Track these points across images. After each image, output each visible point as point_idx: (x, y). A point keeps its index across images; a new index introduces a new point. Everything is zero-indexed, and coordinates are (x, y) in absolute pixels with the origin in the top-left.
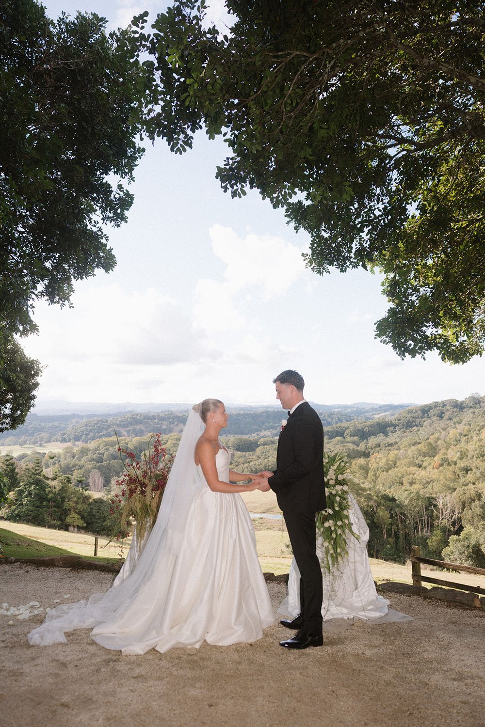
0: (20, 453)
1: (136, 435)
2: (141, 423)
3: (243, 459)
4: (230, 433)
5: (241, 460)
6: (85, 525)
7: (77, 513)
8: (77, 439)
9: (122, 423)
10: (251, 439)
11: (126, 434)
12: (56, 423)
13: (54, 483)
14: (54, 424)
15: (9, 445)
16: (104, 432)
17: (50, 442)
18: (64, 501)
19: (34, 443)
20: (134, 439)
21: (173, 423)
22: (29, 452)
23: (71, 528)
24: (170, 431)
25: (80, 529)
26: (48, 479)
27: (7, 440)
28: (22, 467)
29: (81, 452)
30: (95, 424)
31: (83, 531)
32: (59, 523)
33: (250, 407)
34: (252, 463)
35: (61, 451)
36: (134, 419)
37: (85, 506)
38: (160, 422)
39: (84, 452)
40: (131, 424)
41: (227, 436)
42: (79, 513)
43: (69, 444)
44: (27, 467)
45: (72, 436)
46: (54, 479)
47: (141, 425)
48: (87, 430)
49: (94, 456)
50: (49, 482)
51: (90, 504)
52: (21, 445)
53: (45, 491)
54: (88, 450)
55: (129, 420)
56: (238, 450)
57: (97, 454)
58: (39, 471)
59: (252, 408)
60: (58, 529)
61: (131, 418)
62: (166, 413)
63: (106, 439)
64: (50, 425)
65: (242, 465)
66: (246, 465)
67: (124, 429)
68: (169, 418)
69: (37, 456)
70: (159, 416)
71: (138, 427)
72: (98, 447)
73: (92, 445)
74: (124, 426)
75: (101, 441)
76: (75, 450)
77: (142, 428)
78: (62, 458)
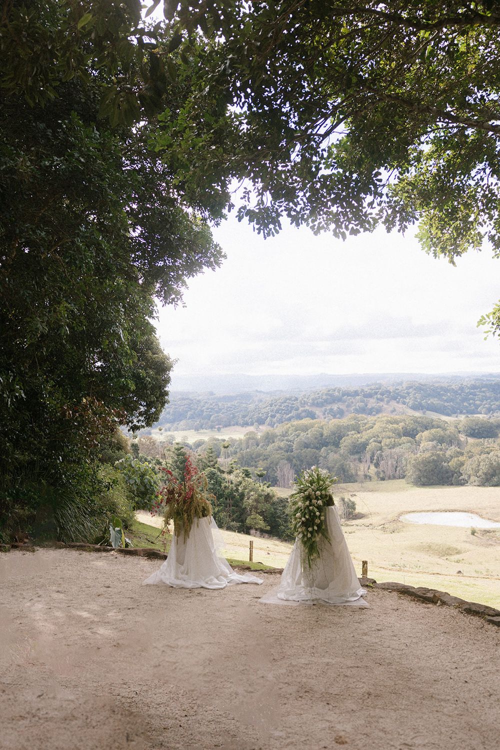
0: (196, 439)
1: (334, 417)
2: (339, 400)
3: (479, 448)
4: (461, 413)
5: (476, 450)
6: (268, 528)
7: (259, 513)
8: (261, 422)
9: (315, 402)
10: (492, 420)
11: (321, 414)
12: (235, 403)
13: (232, 477)
14: (233, 403)
15: (184, 430)
16: (293, 413)
17: (230, 425)
18: (243, 499)
19: (212, 427)
20: (331, 422)
21: (382, 400)
22: (206, 438)
23: (252, 531)
24: (379, 411)
25: (263, 532)
26: (223, 472)
27: (182, 423)
28: (194, 457)
29: (267, 438)
30: (283, 403)
31: (267, 536)
32: (238, 524)
34: (492, 454)
35: (242, 437)
36: (331, 395)
37: (268, 506)
38: (365, 399)
39: (269, 438)
40: (326, 402)
41: (457, 417)
42: (262, 513)
43: (251, 429)
44: (200, 457)
45: (255, 419)
46: (230, 472)
47: (339, 403)
48: (272, 411)
49: (282, 444)
50: (225, 475)
51: (274, 504)
52: (197, 429)
53: (220, 486)
54: (275, 436)
55: (324, 397)
56: (472, 435)
57: (285, 442)
58: (212, 463)
60: (238, 532)
61: (326, 395)
62: (373, 387)
63: (296, 422)
64: (229, 404)
65: (478, 456)
66: (484, 456)
67: (318, 409)
68: (376, 393)
69: (215, 442)
70: (363, 391)
71: (335, 407)
72: (286, 433)
73: (279, 430)
74: (318, 405)
75: (289, 425)
76: (259, 436)
77: (341, 407)
78: (244, 446)
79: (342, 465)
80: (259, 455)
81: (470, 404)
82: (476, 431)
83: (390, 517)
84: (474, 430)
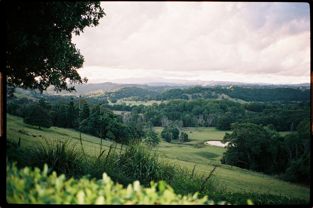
6: (115, 138)
7: (111, 132)
9: (189, 92)
11: (191, 97)
12: (156, 90)
16: (179, 96)
17: (150, 100)
18: (106, 126)
19: (143, 100)
21: (218, 93)
22: (138, 105)
25: (112, 139)
30: (175, 91)
32: (103, 135)
33: (272, 85)
37: (116, 129)
38: (211, 92)
39: (162, 106)
40: (194, 92)
42: (113, 132)
45: (162, 97)
47: (199, 93)
48: (170, 94)
52: (137, 101)
54: (164, 105)
55: (193, 90)
57: (168, 108)
59: (274, 86)
63: (175, 100)
71: (197, 95)
72: (170, 104)
73: (166, 102)
74: (190, 93)
76: (158, 105)
78: (152, 109)
79: (190, 119)
80: (155, 113)
81: (258, 97)
82: (254, 109)
83: (200, 142)
84: (253, 108)
